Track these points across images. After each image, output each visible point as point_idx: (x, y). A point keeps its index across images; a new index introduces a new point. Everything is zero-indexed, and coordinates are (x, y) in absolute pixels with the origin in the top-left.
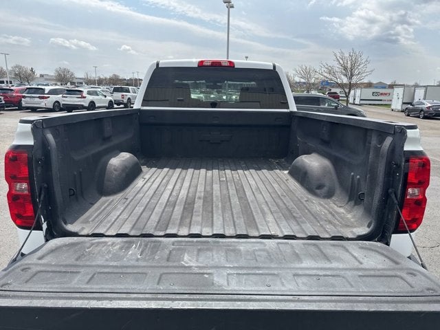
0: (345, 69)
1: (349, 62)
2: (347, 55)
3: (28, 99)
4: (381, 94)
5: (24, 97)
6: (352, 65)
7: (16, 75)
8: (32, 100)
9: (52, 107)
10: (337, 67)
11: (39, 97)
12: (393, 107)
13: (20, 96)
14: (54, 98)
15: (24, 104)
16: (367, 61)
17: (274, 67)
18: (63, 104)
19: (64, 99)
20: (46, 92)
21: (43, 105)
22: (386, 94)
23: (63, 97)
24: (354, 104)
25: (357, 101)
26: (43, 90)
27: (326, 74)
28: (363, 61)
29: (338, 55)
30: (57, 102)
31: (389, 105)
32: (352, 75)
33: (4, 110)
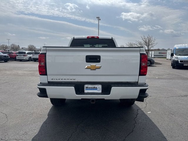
0: (146, 43)
1: (147, 40)
2: (146, 37)
3: (19, 56)
4: (163, 53)
5: (17, 55)
6: (148, 41)
7: (12, 48)
8: (21, 57)
9: (28, 59)
10: (143, 42)
11: (23, 56)
12: (167, 58)
13: (15, 55)
14: (29, 56)
15: (17, 58)
16: (154, 39)
17: (112, 38)
18: (33, 58)
19: (33, 56)
20: (26, 53)
21: (25, 59)
22: (164, 53)
23: (33, 55)
24: (152, 57)
25: (153, 56)
26: (25, 53)
27: (138, 45)
28: (153, 40)
29: (143, 37)
30: (30, 57)
31: (166, 58)
32: (149, 45)
33: (9, 61)
